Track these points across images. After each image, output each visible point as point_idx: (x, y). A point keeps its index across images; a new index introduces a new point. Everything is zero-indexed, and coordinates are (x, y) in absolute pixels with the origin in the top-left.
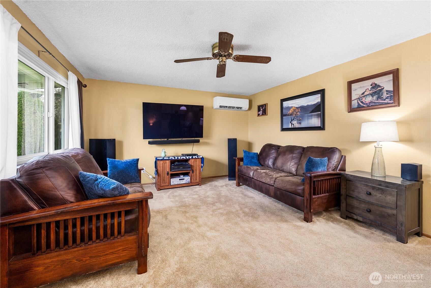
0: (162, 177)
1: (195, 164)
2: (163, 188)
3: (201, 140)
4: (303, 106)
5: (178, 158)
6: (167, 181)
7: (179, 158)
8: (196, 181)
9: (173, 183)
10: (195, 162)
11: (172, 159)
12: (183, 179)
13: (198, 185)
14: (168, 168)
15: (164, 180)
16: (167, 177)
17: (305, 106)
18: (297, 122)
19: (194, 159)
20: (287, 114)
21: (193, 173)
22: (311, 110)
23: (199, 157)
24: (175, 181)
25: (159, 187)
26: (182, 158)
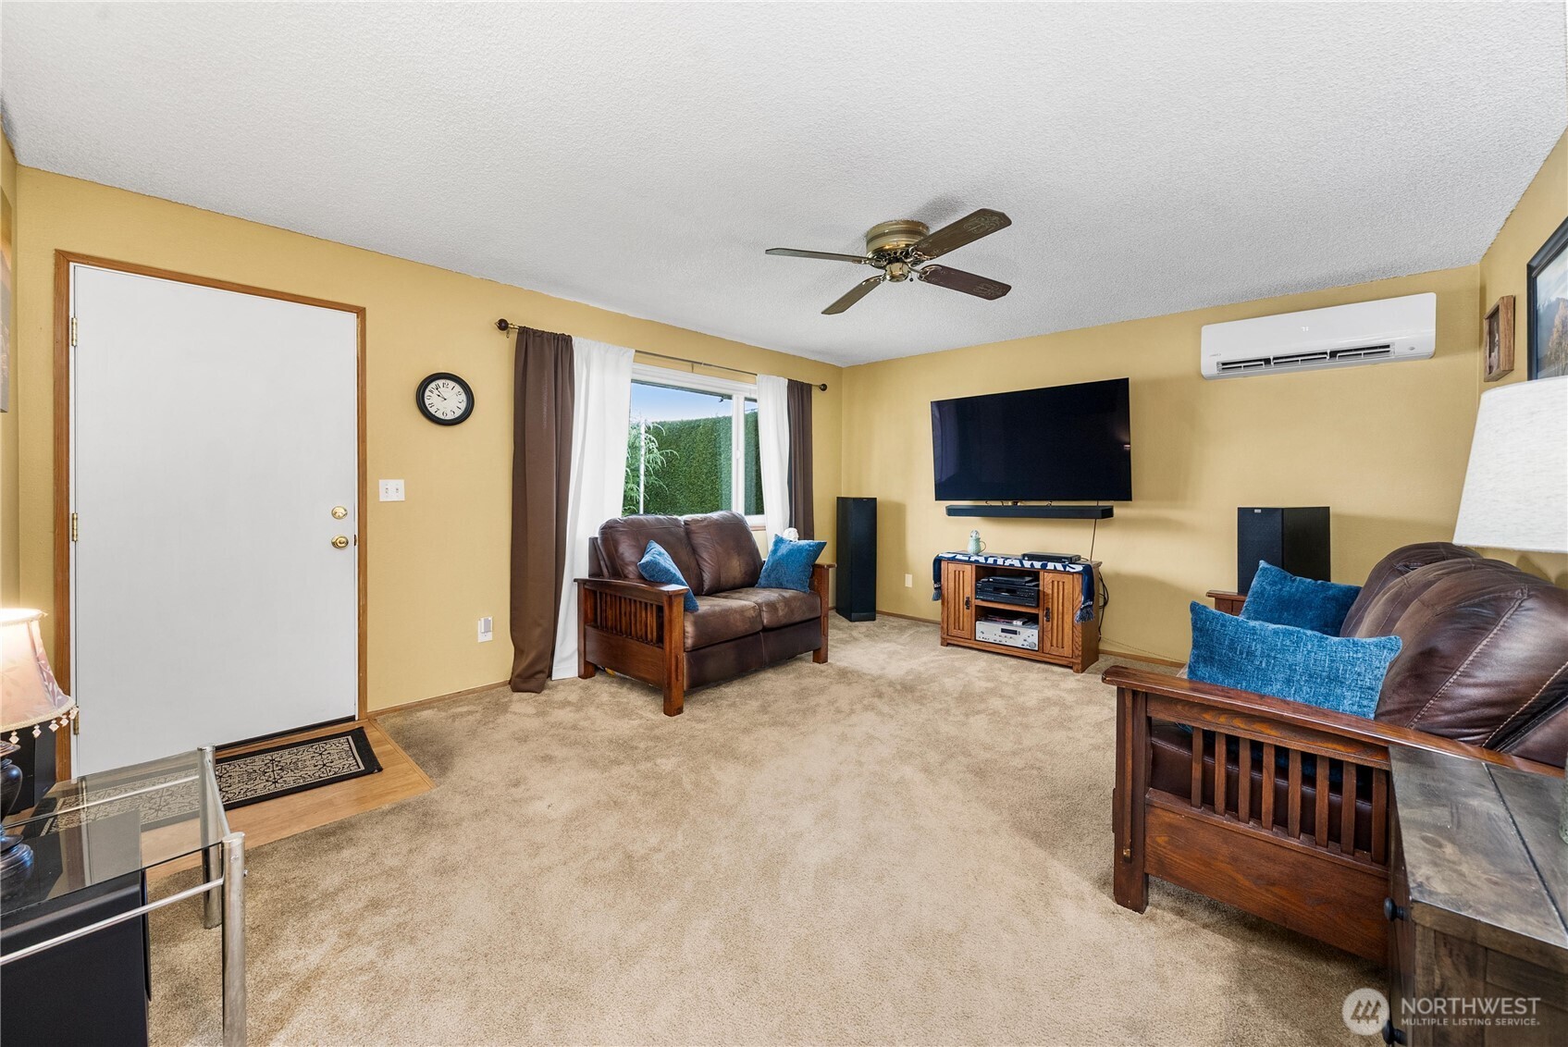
0: (953, 610)
1: (1056, 590)
2: (956, 643)
3: (1120, 510)
5: (995, 561)
6: (965, 624)
7: (1000, 562)
8: (1061, 650)
9: (982, 636)
10: (1056, 583)
11: (977, 561)
12: (1015, 632)
13: (1071, 668)
14: (969, 589)
15: (957, 620)
16: (967, 615)
21: (1048, 621)
24: (989, 631)
25: (945, 636)
26: (1008, 563)
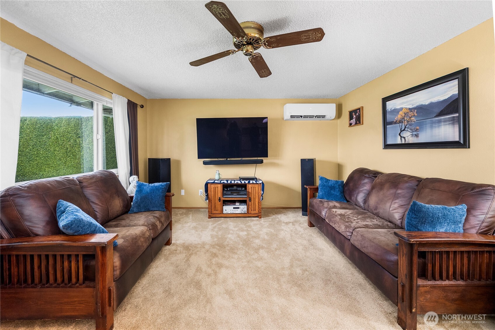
0: (213, 204)
1: (252, 190)
2: (215, 216)
3: (265, 160)
4: (422, 105)
5: (231, 182)
6: (219, 208)
7: (233, 182)
8: (255, 211)
9: (226, 211)
10: (252, 188)
11: (224, 183)
12: (238, 208)
13: (258, 217)
14: (220, 194)
15: (215, 207)
16: (219, 204)
17: (425, 105)
18: (411, 133)
19: (251, 184)
20: (393, 121)
21: (250, 202)
22: (437, 110)
23: (257, 182)
24: (228, 209)
25: (210, 214)
26: (236, 182)
